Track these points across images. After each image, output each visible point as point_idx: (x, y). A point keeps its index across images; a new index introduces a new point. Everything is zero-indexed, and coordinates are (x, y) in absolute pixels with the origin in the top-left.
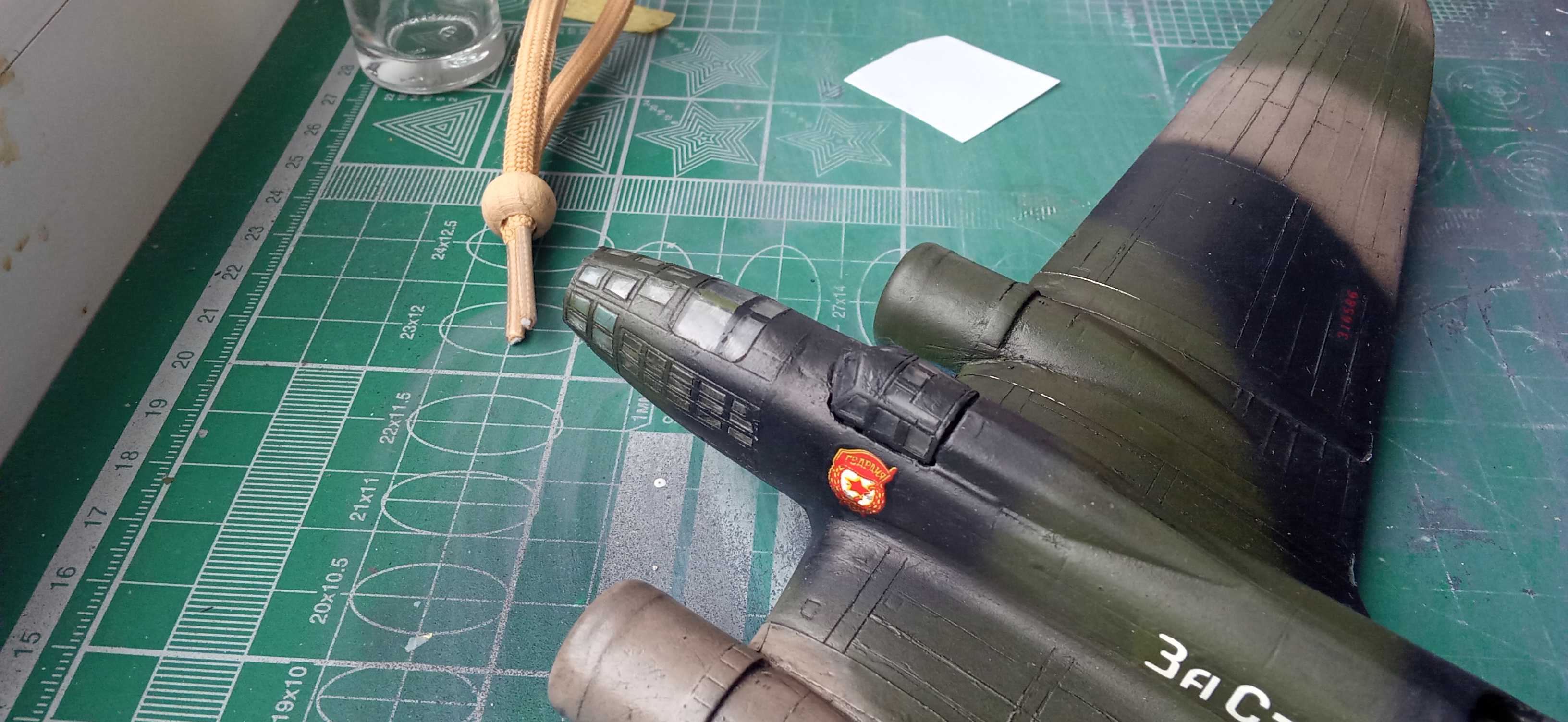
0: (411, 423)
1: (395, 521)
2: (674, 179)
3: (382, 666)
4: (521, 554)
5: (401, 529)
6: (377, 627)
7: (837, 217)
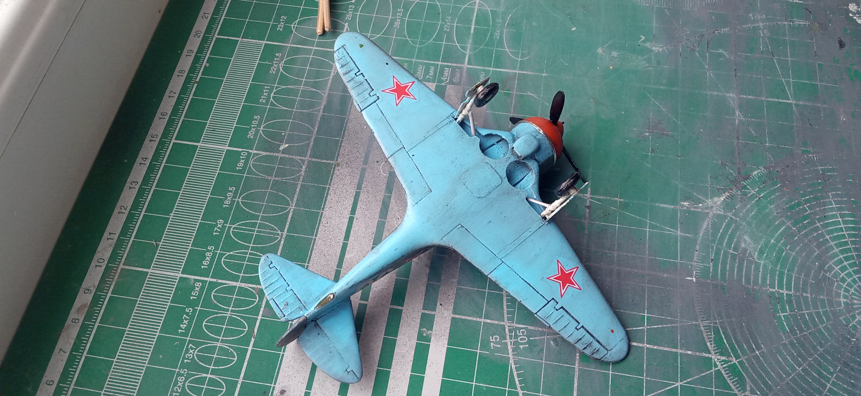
0: (281, 66)
1: (276, 103)
3: (272, 154)
4: (319, 119)
5: (278, 107)
6: (270, 141)
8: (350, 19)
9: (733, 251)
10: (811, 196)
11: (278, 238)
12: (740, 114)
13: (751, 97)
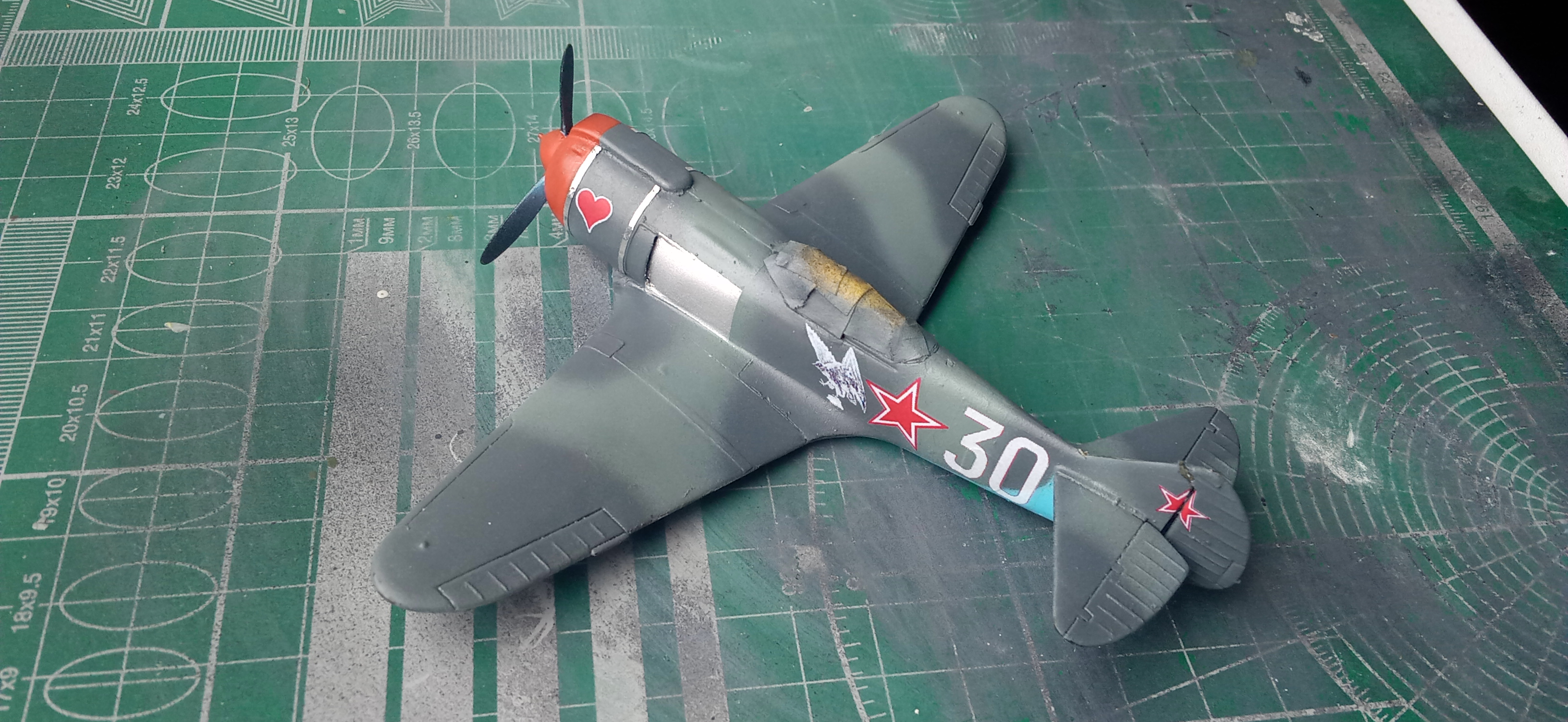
0: (130, 263)
1: (128, 349)
2: (362, 28)
3: (137, 470)
4: (257, 364)
5: (134, 355)
6: (127, 439)
7: (524, 55)
8: (294, 145)
9: (1293, 473)
10: (1384, 340)
11: (193, 682)
12: (1185, 217)
13: (1192, 185)
